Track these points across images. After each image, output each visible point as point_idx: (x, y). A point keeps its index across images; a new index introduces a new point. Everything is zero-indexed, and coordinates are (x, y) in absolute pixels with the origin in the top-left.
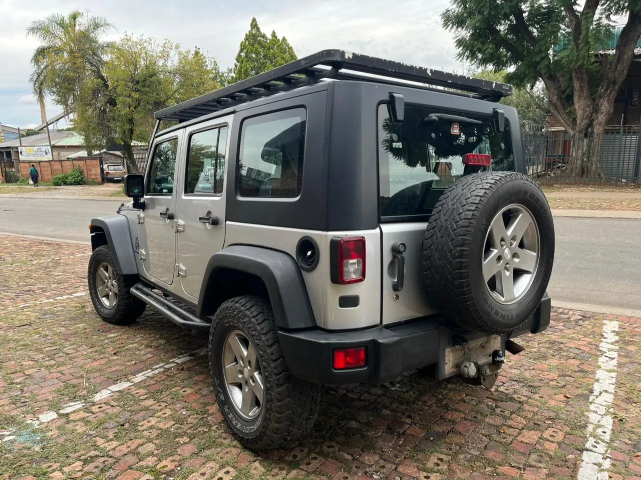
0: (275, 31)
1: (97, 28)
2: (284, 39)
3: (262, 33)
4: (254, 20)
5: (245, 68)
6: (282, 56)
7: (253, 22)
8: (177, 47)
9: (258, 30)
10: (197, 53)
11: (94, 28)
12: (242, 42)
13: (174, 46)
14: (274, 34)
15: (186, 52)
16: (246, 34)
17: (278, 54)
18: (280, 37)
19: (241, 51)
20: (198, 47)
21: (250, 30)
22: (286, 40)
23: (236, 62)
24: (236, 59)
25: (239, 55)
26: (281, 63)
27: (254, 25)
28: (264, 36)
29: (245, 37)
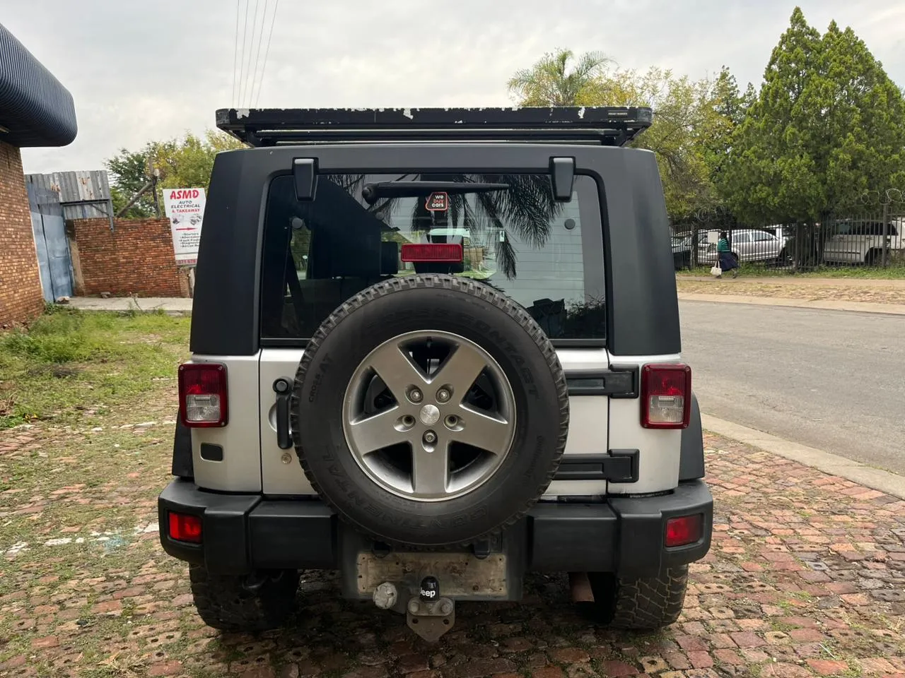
0: (835, 21)
1: (591, 67)
2: (849, 31)
3: (811, 28)
4: (797, 10)
5: (774, 88)
6: (841, 59)
7: (795, 14)
8: (667, 75)
9: (803, 24)
10: (724, 76)
11: (586, 68)
12: (776, 48)
13: (663, 74)
14: (833, 27)
15: (681, 80)
16: (783, 34)
17: (835, 57)
18: (842, 29)
19: (772, 62)
20: (726, 67)
21: (790, 27)
22: (852, 32)
23: (764, 80)
24: (764, 77)
25: (769, 70)
26: (838, 70)
27: (797, 18)
28: (813, 33)
29: (781, 39)
